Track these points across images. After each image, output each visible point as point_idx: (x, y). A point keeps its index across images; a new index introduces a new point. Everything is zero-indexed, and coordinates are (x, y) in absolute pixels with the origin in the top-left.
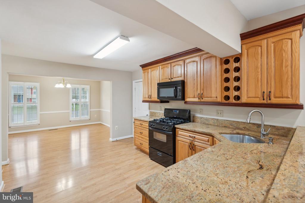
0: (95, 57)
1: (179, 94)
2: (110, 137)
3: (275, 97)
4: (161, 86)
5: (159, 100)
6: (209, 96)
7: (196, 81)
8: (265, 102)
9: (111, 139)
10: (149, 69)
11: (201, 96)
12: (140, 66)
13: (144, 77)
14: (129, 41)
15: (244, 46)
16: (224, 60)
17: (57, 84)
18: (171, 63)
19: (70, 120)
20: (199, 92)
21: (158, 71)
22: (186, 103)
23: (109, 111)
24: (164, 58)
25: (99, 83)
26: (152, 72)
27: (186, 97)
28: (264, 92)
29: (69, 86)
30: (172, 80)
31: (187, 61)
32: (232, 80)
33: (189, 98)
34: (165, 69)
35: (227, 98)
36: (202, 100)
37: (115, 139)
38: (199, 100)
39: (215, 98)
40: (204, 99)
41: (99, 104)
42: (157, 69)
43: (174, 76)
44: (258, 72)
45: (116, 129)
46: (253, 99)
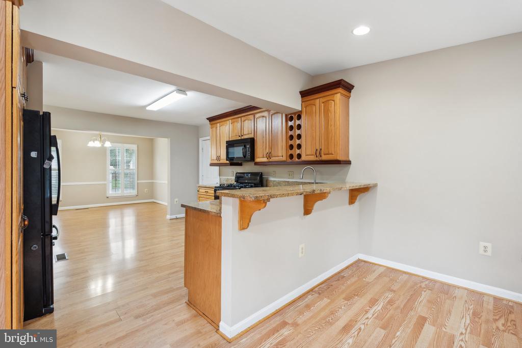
0: (148, 108)
1: (248, 154)
2: (167, 214)
3: (325, 155)
4: (230, 144)
5: (228, 162)
6: (276, 155)
7: (264, 139)
8: (318, 159)
9: (168, 217)
10: (217, 123)
11: (269, 155)
12: (208, 119)
13: (212, 134)
14: (186, 94)
15: (303, 103)
16: (289, 116)
17: (91, 141)
18: (241, 117)
19: (107, 196)
20: (267, 151)
21: (227, 127)
22: (256, 164)
23: (166, 182)
24: (234, 111)
25: (152, 141)
26: (221, 127)
27: (255, 158)
28: (317, 150)
29: (108, 144)
30: (242, 138)
31: (257, 116)
32: (295, 137)
33: (259, 158)
34: (235, 123)
35: (291, 156)
36: (271, 160)
37: (174, 217)
38: (268, 160)
39: (281, 157)
40: (272, 158)
41: (152, 174)
42: (227, 124)
43: (245, 133)
44: (313, 130)
45: (175, 203)
46: (310, 156)
